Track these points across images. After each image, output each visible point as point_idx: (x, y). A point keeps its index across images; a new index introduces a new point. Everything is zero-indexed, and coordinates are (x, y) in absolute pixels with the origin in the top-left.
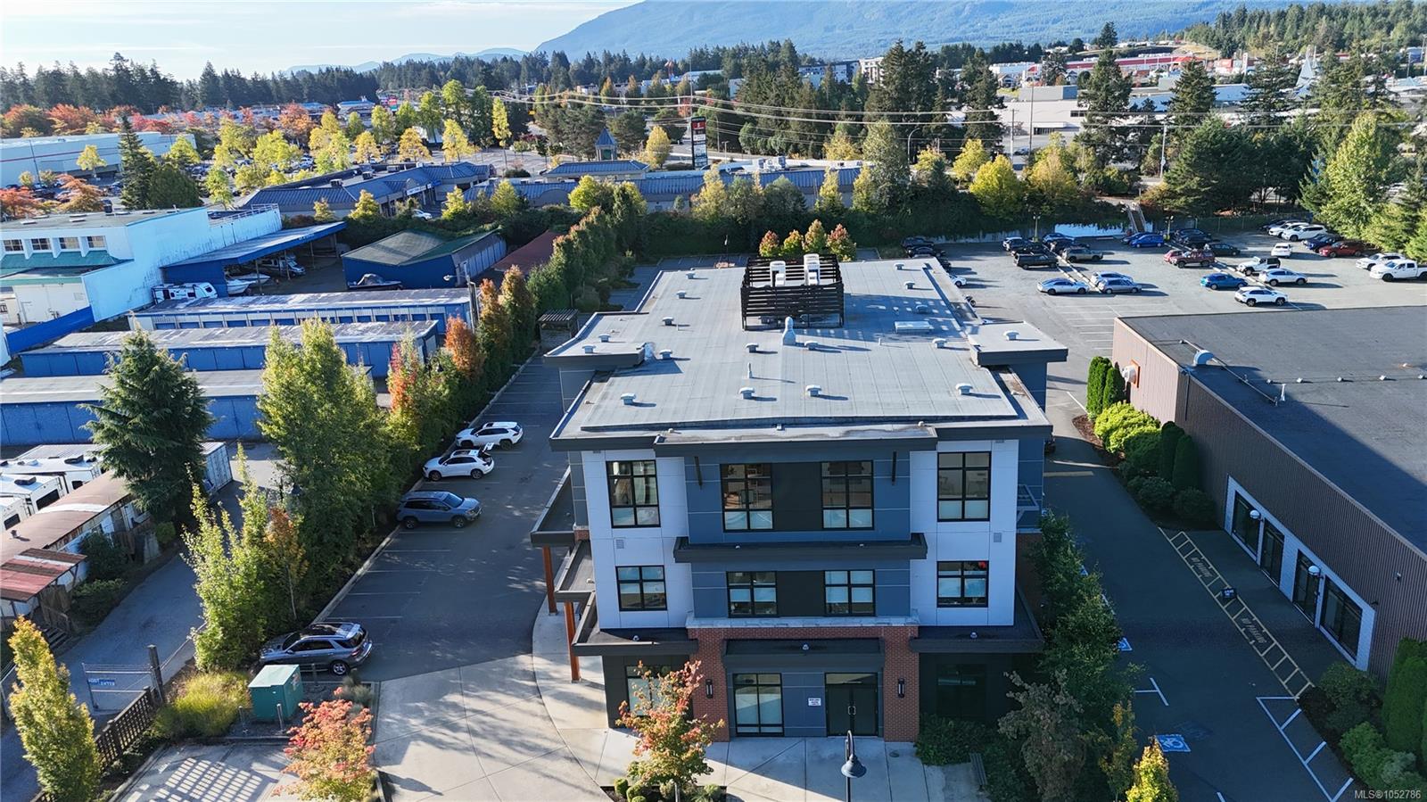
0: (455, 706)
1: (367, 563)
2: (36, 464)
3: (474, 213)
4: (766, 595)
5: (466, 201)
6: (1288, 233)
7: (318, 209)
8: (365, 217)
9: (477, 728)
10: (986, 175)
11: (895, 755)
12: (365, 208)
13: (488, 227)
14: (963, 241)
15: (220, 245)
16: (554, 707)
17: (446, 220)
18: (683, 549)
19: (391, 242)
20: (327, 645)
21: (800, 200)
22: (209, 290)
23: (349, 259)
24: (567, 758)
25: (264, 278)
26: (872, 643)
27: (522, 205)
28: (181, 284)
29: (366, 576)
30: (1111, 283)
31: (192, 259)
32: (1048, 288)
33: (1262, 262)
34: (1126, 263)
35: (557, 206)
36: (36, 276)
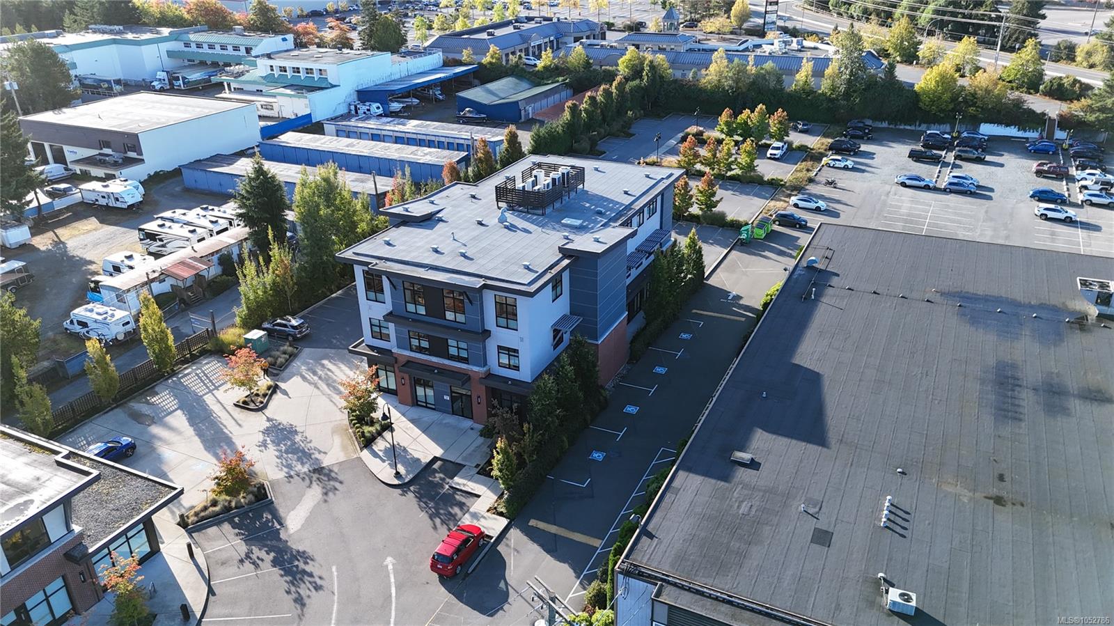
0: (323, 365)
3: (557, 68)
4: (425, 344)
5: (554, 59)
7: (465, 55)
8: (490, 63)
9: (323, 376)
10: (928, 77)
12: (492, 57)
13: (561, 79)
15: (397, 77)
17: (538, 71)
18: (390, 317)
19: (492, 86)
20: (285, 326)
21: (780, 81)
22: (378, 108)
23: (460, 97)
25: (416, 101)
26: (465, 378)
27: (588, 65)
28: (365, 102)
29: (336, 298)
30: (951, 184)
31: (376, 85)
32: (901, 180)
33: (1096, 183)
34: (1002, 165)
35: (611, 68)
36: (288, 91)
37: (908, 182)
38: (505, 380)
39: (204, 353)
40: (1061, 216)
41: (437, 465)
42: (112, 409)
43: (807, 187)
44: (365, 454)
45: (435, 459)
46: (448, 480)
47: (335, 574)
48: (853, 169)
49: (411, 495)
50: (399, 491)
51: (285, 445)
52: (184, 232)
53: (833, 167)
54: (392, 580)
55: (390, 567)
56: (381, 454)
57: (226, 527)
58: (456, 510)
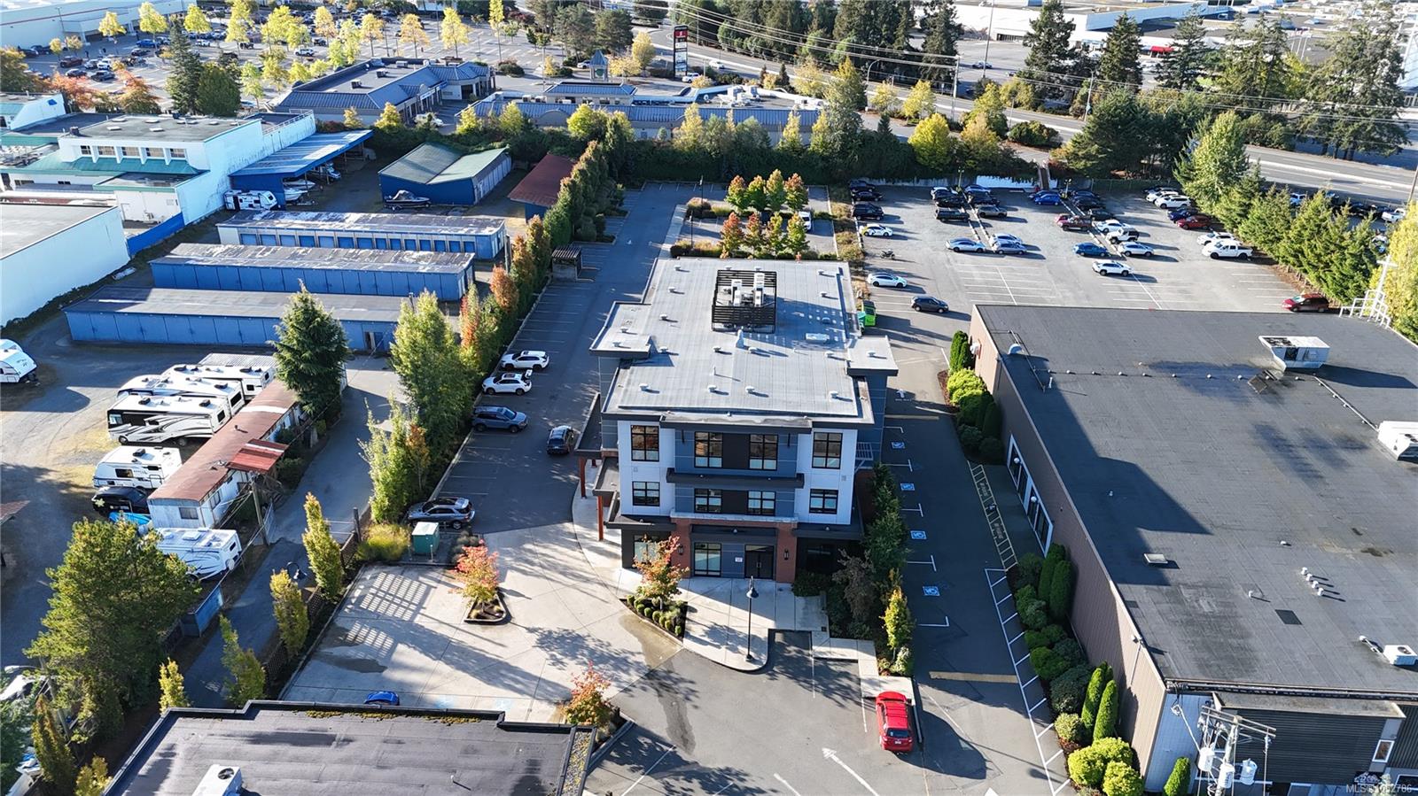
0: (530, 551)
1: (457, 455)
2: (219, 371)
3: (485, 131)
4: (716, 502)
5: (478, 119)
6: (1160, 201)
7: (348, 117)
8: (389, 127)
9: (545, 565)
10: (923, 130)
11: (781, 590)
12: (389, 119)
13: (497, 144)
14: (900, 184)
15: (269, 152)
16: (591, 556)
17: (461, 135)
18: (672, 474)
19: (413, 156)
20: (451, 511)
21: (766, 139)
22: (271, 198)
23: (382, 175)
24: (599, 584)
25: (311, 184)
26: (772, 531)
27: (527, 126)
28: (246, 191)
29: (458, 464)
30: (1003, 245)
31: (250, 166)
32: (954, 246)
33: (1124, 233)
34: (1024, 221)
35: (557, 129)
36: (132, 183)
37: (961, 247)
38: (821, 527)
39: (361, 565)
40: (1119, 270)
41: (779, 638)
42: (305, 663)
43: (866, 261)
44: (687, 643)
45: (772, 632)
46: (806, 652)
47: (784, 782)
48: (894, 237)
49: (782, 677)
50: (764, 677)
51: (583, 655)
52: (193, 405)
53: (872, 236)
54: (852, 772)
55: (836, 759)
56: (706, 639)
57: (609, 764)
58: (845, 682)
